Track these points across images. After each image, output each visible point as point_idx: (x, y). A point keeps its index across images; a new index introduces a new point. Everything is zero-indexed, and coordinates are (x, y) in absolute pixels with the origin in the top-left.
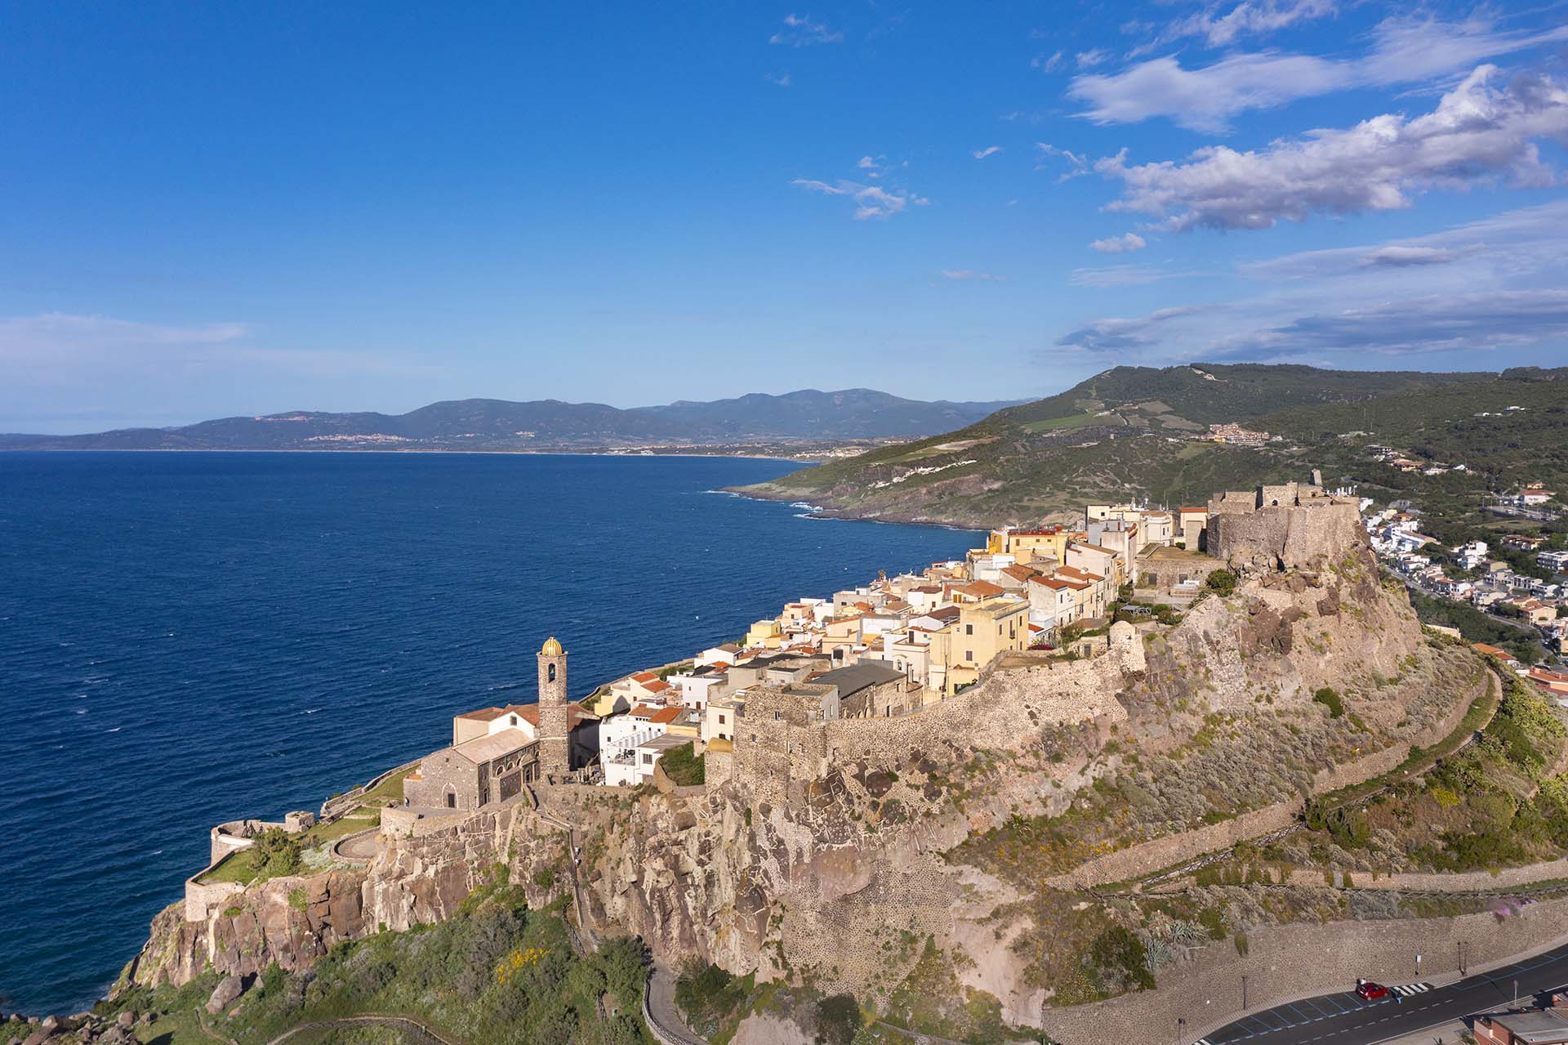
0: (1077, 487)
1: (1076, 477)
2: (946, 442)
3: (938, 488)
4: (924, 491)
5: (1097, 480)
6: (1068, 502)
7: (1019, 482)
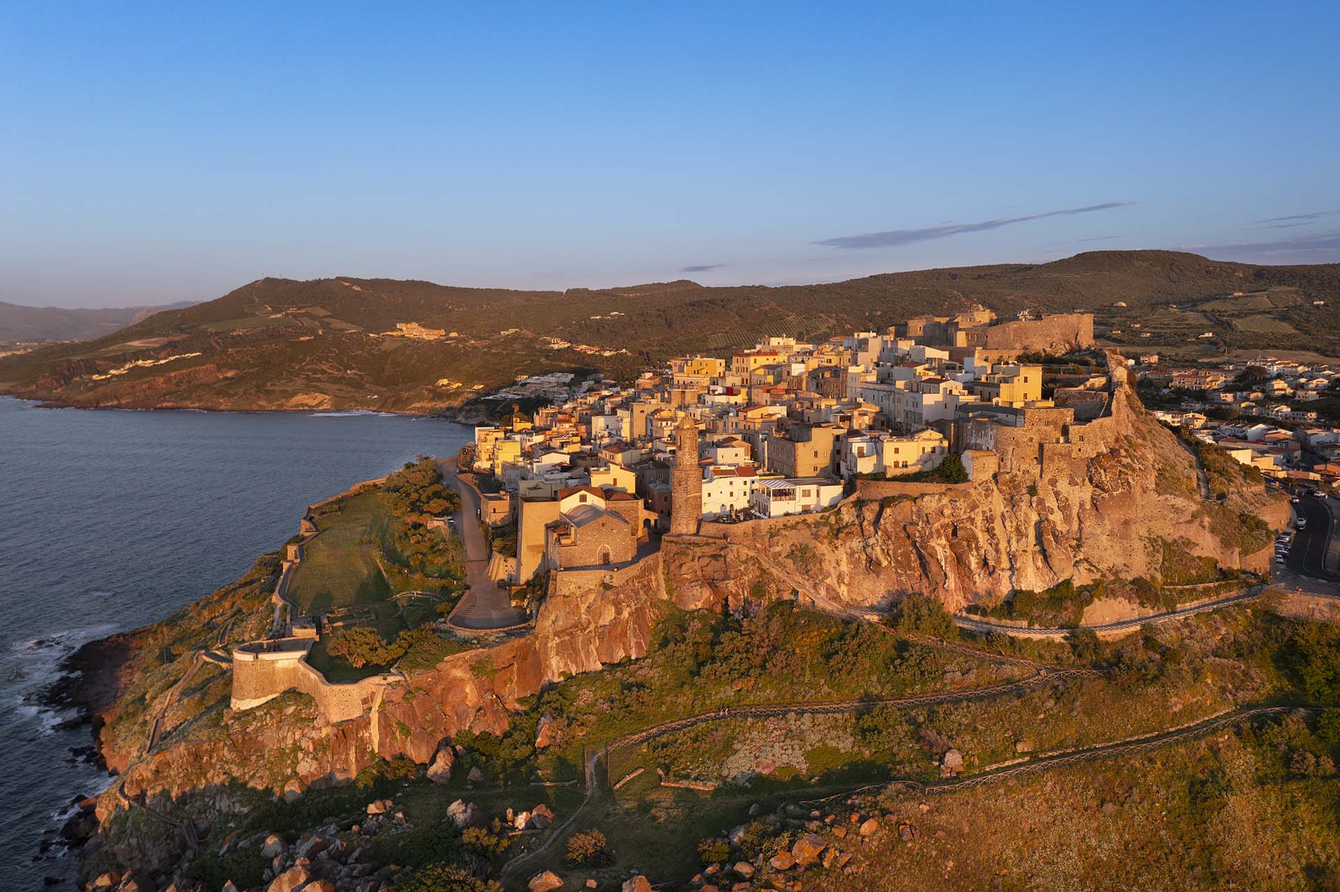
0: (310, 373)
1: (306, 365)
2: (139, 339)
3: (175, 376)
4: (162, 380)
5: (323, 367)
6: (307, 386)
7: (252, 370)
